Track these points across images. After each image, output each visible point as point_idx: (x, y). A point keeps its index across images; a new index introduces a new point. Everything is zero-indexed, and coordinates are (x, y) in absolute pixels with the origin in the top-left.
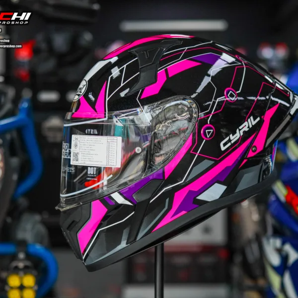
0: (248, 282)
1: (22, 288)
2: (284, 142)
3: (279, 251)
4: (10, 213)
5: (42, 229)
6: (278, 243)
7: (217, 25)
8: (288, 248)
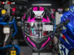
0: (56, 52)
1: (13, 53)
2: (62, 26)
3: (61, 46)
4: (11, 39)
5: (17, 42)
6: (61, 45)
7: (50, 5)
8: (63, 46)
